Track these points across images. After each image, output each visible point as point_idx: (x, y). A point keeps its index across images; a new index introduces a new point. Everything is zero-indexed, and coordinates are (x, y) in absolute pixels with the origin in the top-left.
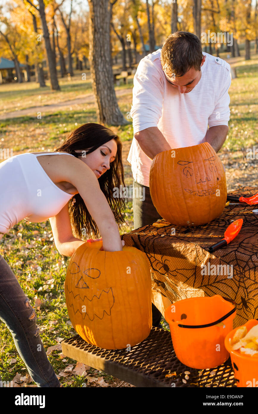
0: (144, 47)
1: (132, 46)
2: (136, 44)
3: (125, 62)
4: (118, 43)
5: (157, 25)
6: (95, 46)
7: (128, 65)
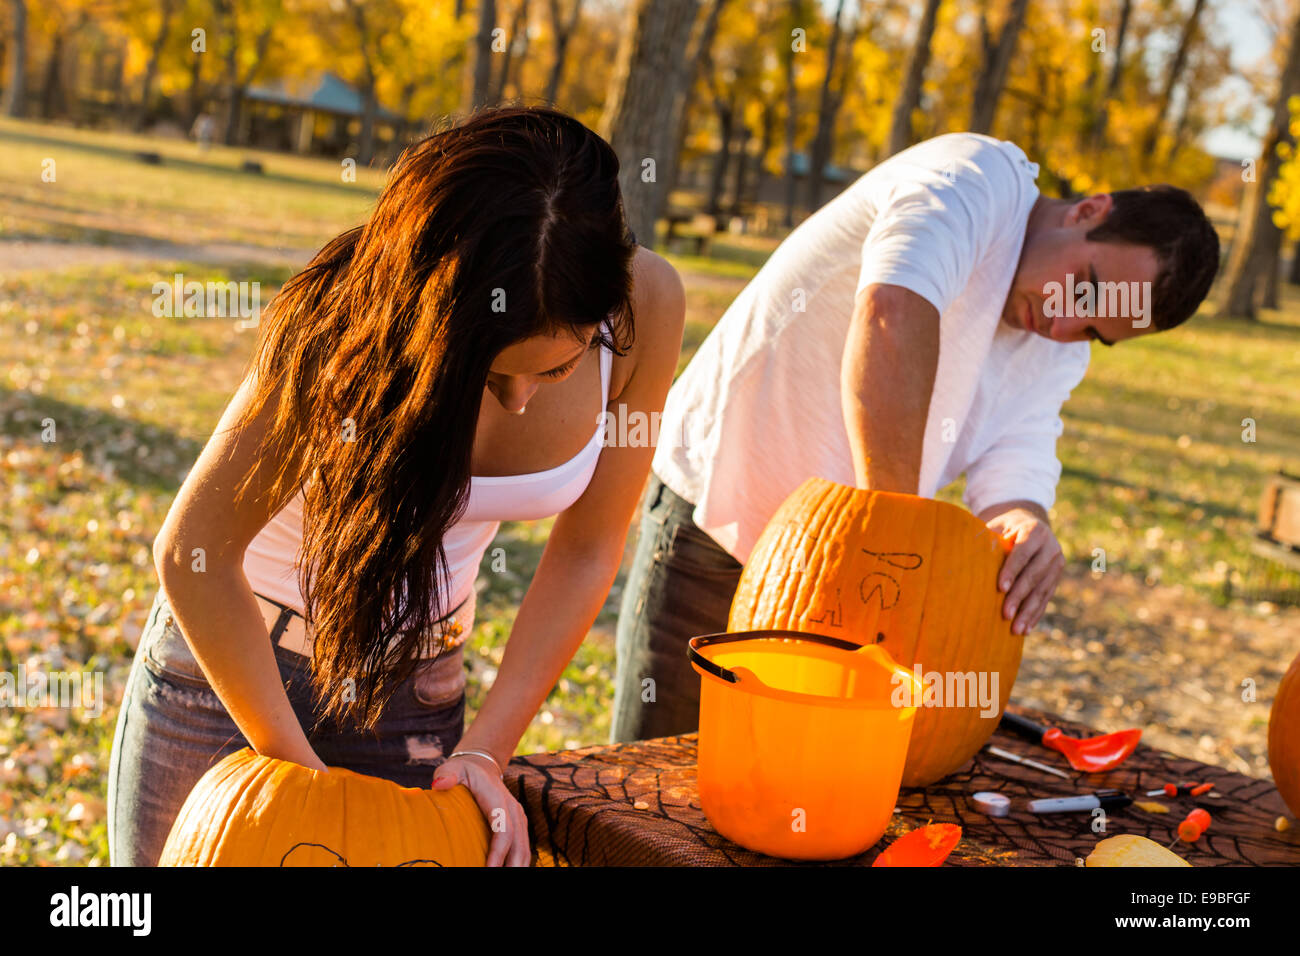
0: (790, 159)
1: (754, 146)
2: (768, 143)
3: (717, 188)
4: (713, 123)
5: (851, 103)
6: (626, 103)
7: (726, 200)
